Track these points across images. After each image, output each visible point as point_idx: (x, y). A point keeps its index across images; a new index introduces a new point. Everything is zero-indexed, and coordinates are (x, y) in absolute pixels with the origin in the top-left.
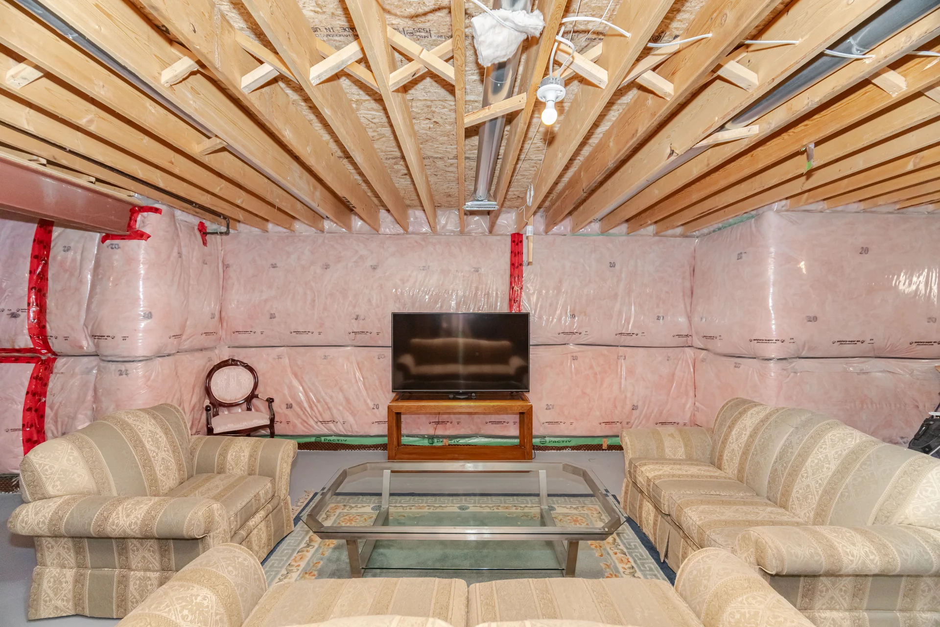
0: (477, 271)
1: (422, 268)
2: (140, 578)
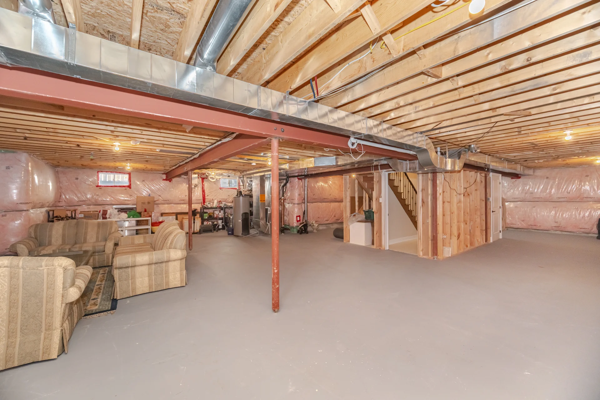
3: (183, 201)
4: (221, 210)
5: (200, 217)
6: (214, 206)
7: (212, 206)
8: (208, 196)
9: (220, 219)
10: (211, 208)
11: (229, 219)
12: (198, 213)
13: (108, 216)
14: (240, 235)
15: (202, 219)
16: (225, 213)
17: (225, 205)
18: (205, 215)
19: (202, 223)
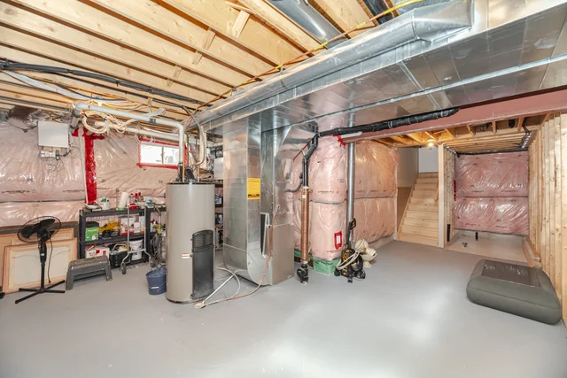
3: (19, 194)
4: (141, 215)
5: (75, 236)
6: (121, 206)
7: (114, 206)
8: (103, 181)
9: (134, 237)
10: (112, 212)
11: (157, 238)
14: (188, 299)
15: (78, 243)
16: (148, 222)
17: (151, 203)
18: (88, 230)
19: (81, 254)
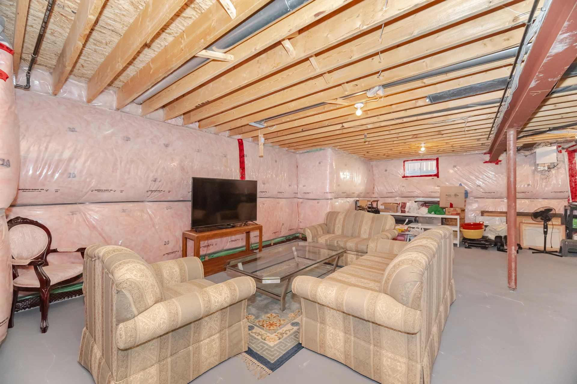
0: (226, 157)
1: (197, 151)
2: (208, 343)
3: (523, 194)
5: (562, 224)
12: (556, 215)
13: (407, 210)
15: (567, 228)
18: (575, 220)
19: (568, 236)
